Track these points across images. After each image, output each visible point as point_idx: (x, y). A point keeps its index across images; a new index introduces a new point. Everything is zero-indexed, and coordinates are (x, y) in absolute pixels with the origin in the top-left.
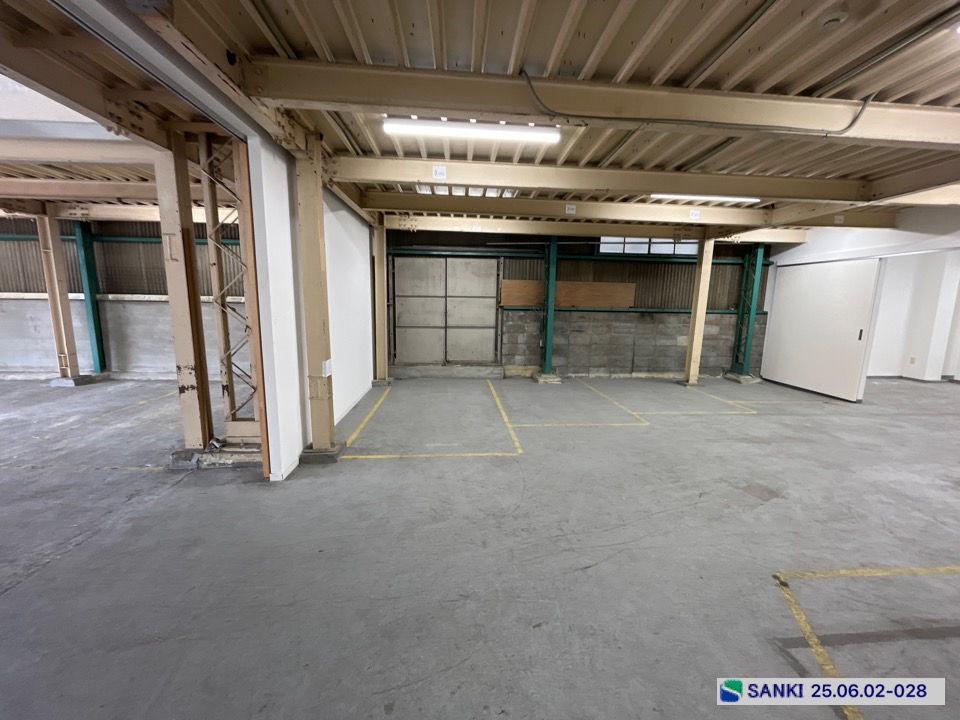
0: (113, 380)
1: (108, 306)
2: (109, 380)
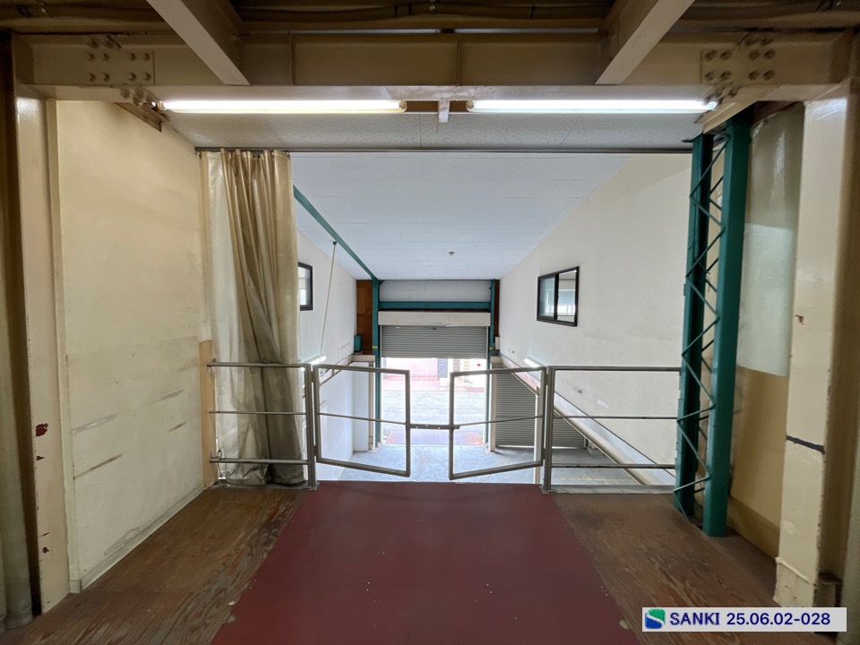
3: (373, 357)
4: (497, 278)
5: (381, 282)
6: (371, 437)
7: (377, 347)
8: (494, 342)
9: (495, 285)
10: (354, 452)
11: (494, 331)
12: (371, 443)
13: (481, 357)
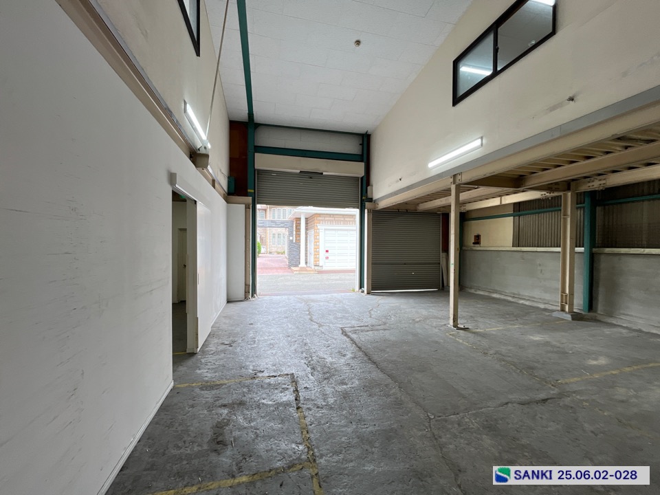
0: (599, 321)
1: (603, 258)
2: (596, 320)
3: (250, 199)
4: (369, 133)
5: (258, 125)
6: (246, 285)
7: (253, 191)
8: (367, 192)
9: (365, 139)
10: (229, 302)
11: (366, 181)
12: (246, 292)
13: (354, 208)
